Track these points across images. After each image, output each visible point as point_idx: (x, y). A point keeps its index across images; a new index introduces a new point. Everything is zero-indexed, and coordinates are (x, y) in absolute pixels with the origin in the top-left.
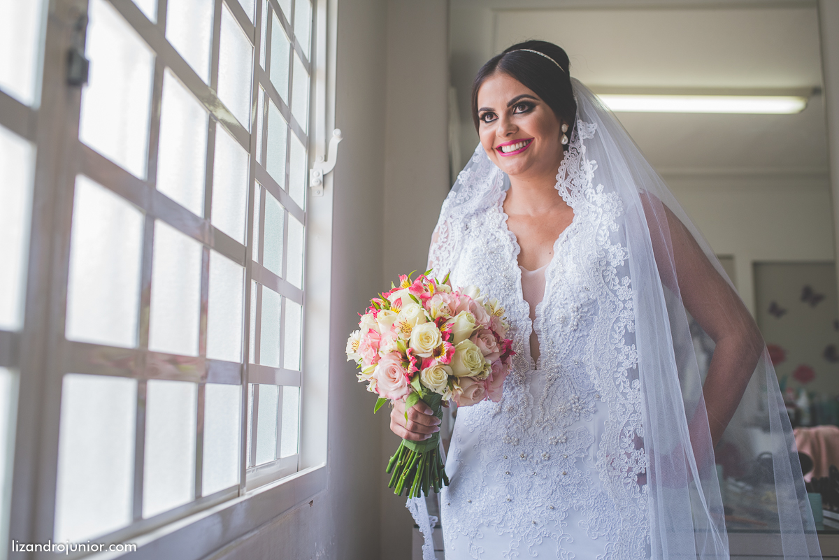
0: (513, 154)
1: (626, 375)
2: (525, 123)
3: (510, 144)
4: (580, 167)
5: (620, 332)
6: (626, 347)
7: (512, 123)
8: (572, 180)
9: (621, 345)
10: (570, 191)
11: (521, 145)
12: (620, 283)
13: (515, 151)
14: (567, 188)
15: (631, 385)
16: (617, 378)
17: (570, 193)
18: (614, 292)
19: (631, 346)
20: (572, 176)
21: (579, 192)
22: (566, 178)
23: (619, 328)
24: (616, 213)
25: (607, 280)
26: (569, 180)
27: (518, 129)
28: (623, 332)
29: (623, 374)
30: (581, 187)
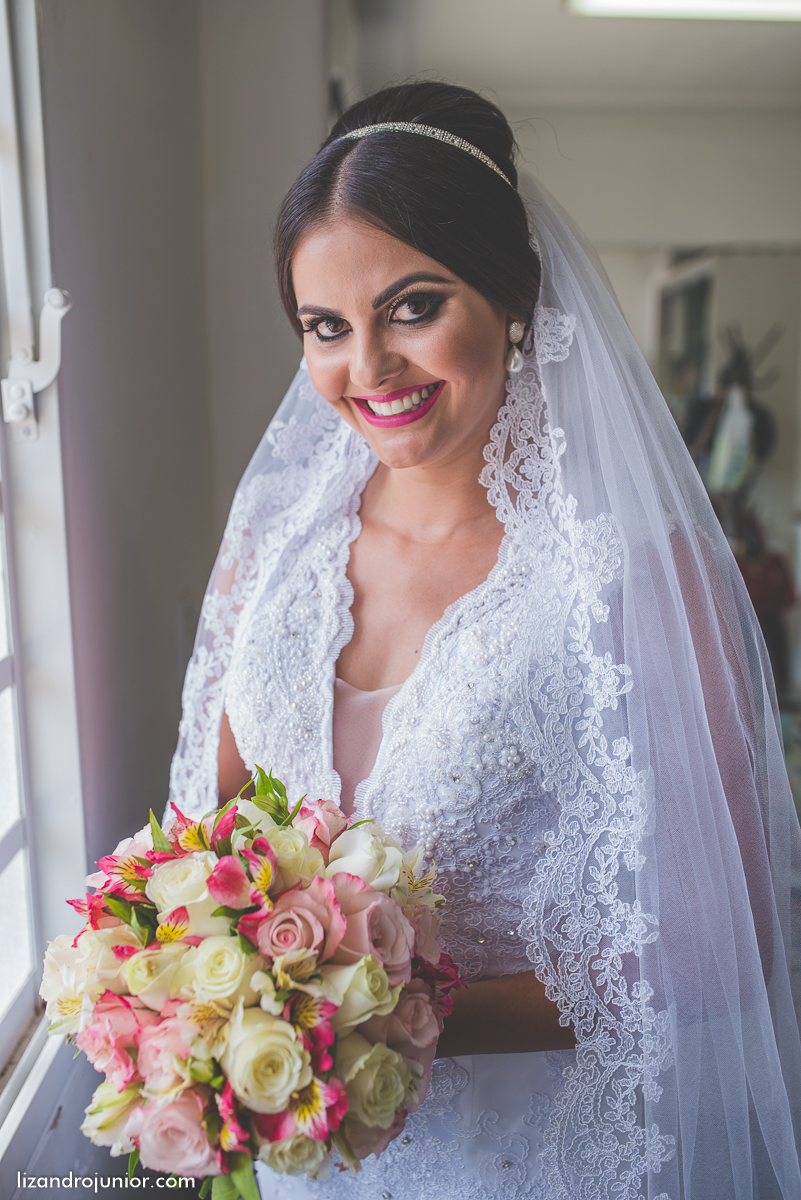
0: (398, 424)
1: (620, 968)
2: (422, 348)
3: (390, 398)
4: (541, 426)
5: (608, 869)
6: (621, 904)
7: (389, 349)
8: (522, 462)
9: (609, 898)
10: (513, 494)
11: (415, 398)
12: (610, 752)
13: (402, 414)
14: (508, 485)
15: (630, 989)
16: (599, 972)
17: (513, 500)
18: (597, 771)
19: (631, 903)
20: (520, 450)
21: (535, 495)
22: (506, 458)
23: (607, 857)
24: (604, 574)
25: (582, 743)
26: (513, 462)
27: (405, 363)
28: (614, 871)
29: (612, 965)
30: (542, 483)
